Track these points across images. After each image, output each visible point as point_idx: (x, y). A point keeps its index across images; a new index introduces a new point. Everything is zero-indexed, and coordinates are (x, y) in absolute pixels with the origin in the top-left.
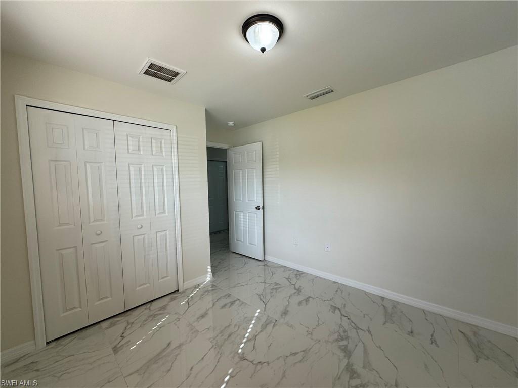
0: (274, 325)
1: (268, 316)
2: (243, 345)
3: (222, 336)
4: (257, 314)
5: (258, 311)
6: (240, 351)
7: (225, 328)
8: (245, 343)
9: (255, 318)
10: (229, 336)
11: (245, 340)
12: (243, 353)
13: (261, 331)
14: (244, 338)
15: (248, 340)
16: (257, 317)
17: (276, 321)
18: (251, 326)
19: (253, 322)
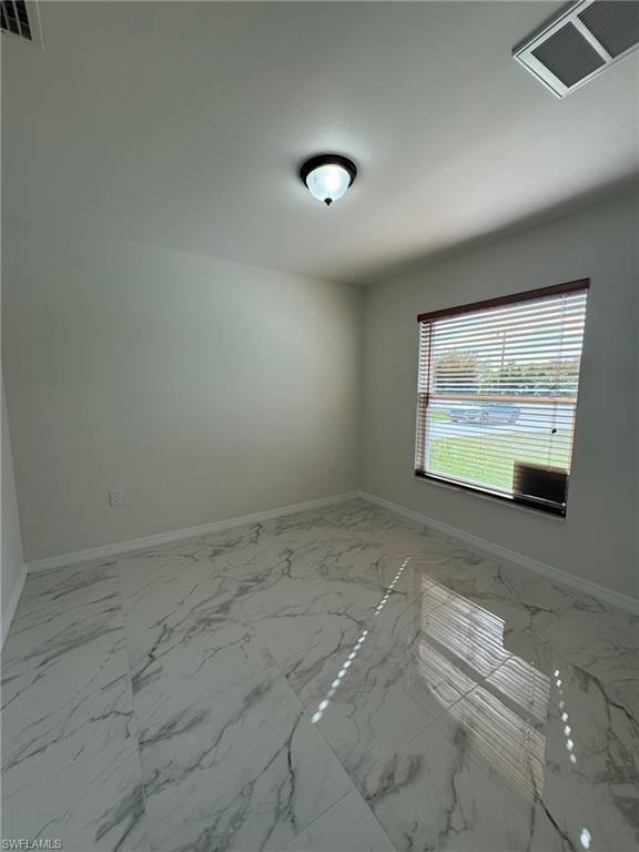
0: (296, 667)
1: (298, 693)
2: (361, 640)
3: (397, 664)
4: (323, 705)
5: (317, 717)
6: (365, 633)
7: (394, 681)
8: (357, 643)
9: (331, 693)
10: (384, 661)
11: (357, 647)
12: (360, 629)
13: (325, 658)
14: (358, 651)
15: (350, 647)
16: (322, 696)
17: (287, 676)
18: (342, 674)
19: (336, 684)
